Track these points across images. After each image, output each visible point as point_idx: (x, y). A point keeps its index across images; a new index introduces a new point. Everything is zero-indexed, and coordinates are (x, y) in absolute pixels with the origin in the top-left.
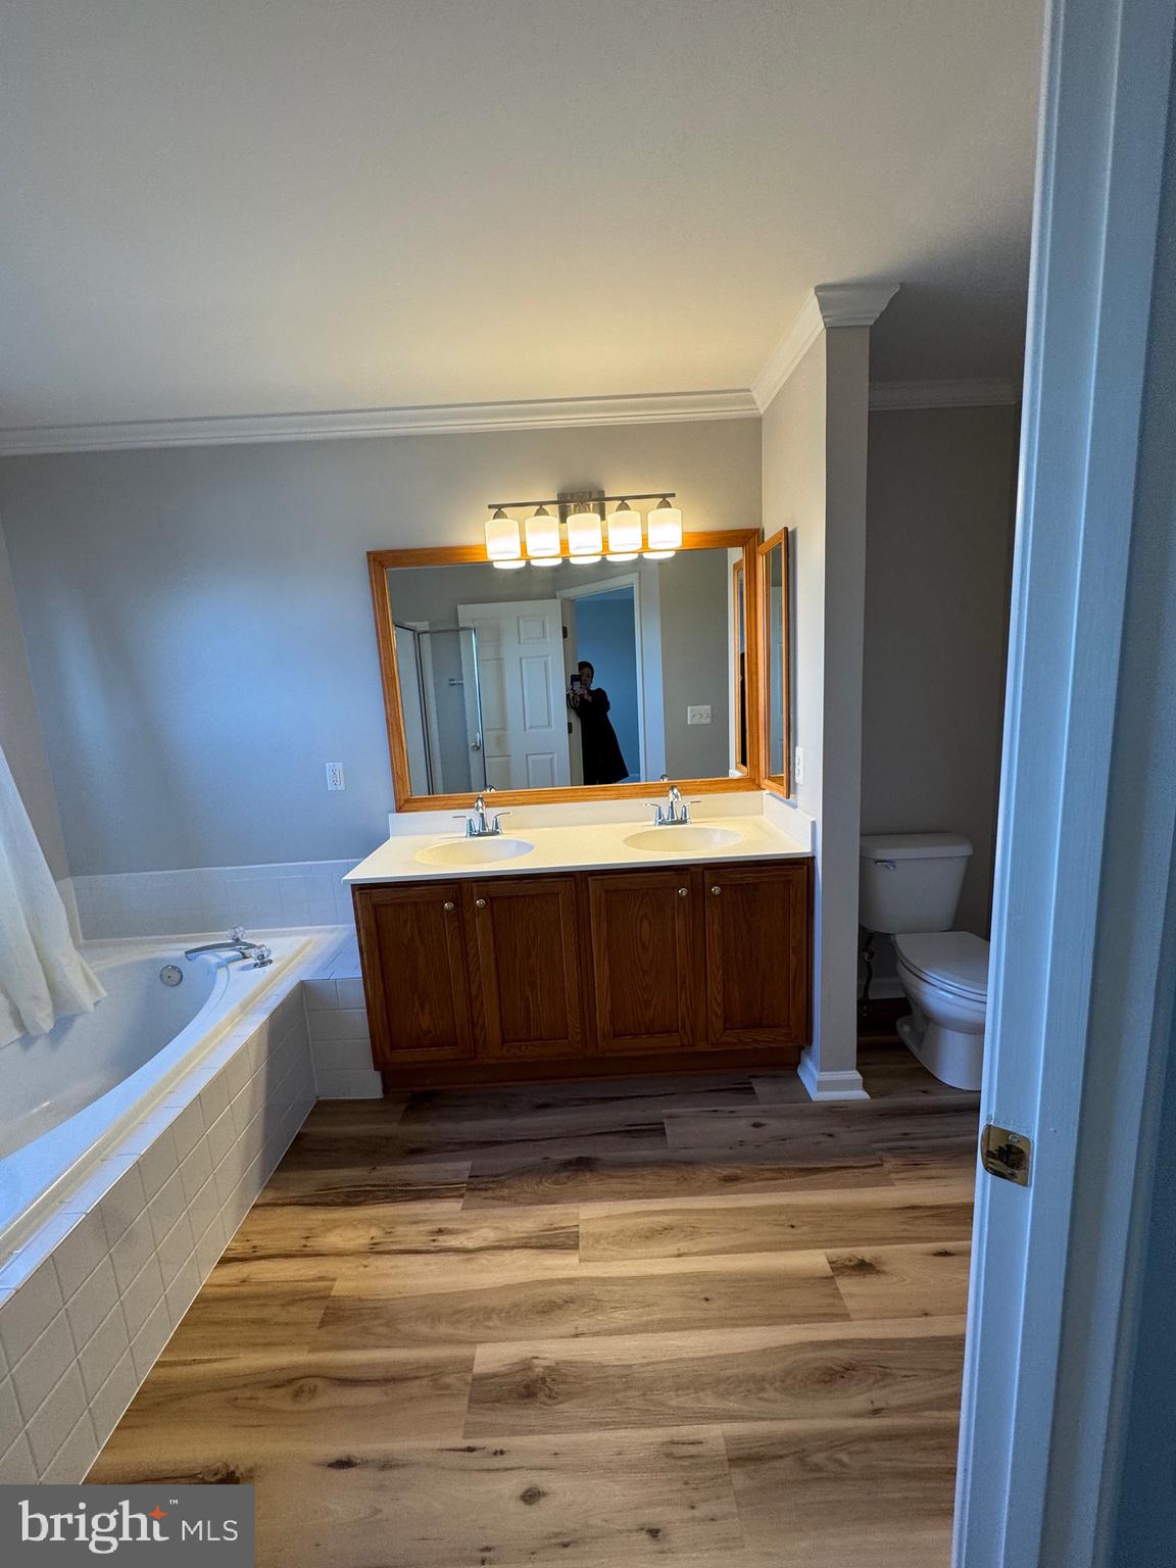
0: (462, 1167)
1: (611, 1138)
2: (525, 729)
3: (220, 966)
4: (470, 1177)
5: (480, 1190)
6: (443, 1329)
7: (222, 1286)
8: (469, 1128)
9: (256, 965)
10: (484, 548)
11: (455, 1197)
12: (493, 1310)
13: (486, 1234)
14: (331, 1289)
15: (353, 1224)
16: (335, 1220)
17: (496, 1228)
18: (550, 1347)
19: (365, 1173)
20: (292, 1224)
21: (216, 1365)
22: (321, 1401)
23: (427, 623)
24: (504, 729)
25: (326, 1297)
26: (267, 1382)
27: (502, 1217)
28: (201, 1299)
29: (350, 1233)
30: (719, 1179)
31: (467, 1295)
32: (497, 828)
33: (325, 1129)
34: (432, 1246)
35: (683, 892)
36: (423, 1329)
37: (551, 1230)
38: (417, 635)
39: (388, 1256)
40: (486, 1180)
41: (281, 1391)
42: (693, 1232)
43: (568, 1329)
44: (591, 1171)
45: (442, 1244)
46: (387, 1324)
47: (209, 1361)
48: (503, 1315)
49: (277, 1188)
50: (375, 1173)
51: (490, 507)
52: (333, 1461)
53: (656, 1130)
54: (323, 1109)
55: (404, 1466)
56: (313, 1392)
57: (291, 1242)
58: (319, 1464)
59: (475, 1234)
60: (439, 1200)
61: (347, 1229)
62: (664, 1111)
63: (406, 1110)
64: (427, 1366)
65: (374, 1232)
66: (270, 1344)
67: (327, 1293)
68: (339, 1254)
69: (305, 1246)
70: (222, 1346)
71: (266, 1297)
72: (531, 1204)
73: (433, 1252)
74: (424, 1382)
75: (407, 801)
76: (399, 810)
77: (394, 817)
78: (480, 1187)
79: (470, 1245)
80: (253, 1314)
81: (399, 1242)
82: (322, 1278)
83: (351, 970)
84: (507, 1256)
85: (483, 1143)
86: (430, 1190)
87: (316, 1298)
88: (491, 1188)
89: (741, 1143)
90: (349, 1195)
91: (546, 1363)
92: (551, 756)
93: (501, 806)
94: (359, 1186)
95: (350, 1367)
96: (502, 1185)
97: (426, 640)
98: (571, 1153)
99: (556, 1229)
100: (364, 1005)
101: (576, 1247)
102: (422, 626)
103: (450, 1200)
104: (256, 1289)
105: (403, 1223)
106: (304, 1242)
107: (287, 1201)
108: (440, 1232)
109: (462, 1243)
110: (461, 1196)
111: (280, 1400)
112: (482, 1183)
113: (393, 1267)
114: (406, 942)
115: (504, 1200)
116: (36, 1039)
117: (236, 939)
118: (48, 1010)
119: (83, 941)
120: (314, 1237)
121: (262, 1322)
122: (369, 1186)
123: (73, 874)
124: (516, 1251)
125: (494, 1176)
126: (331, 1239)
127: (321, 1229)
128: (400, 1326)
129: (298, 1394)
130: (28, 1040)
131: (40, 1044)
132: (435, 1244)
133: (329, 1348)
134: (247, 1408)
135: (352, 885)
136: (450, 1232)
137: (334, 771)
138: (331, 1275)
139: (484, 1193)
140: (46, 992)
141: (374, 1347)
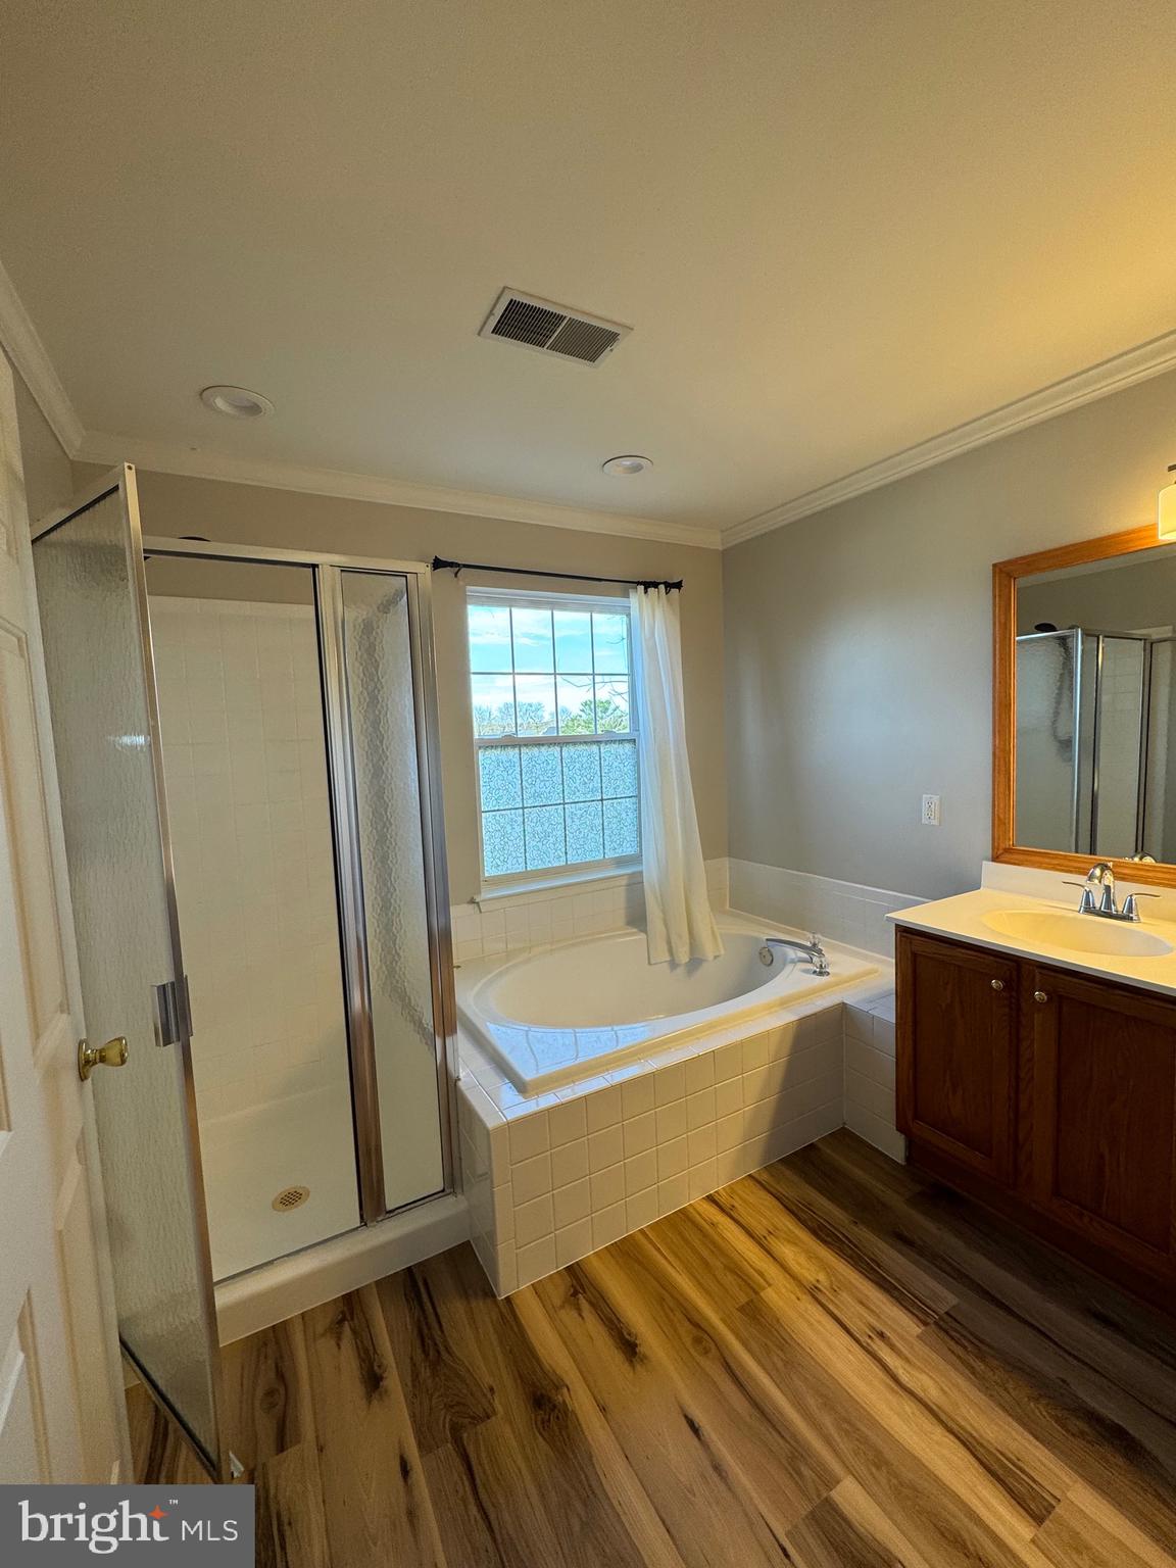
0: (947, 1298)
4: (947, 1313)
5: (951, 1337)
6: (827, 1421)
7: (700, 1215)
8: (982, 1266)
9: (815, 972)
10: (1153, 526)
11: (917, 1317)
12: (888, 1464)
14: (764, 1289)
15: (811, 1256)
16: (798, 1238)
17: (945, 1392)
19: (847, 1222)
20: (766, 1213)
21: (666, 1264)
22: (706, 1363)
23: (1170, 628)
25: (756, 1293)
26: (686, 1309)
28: (683, 1212)
29: (802, 1259)
31: (874, 1424)
32: (1130, 911)
33: (835, 1156)
34: (864, 1339)
36: (812, 1402)
37: (1014, 1464)
38: (1150, 645)
39: (821, 1308)
40: (965, 1333)
41: (690, 1326)
44: (1130, 1461)
45: (872, 1344)
46: (786, 1363)
47: (665, 1258)
48: (894, 1481)
49: (773, 1176)
50: (855, 1228)
51: (1170, 468)
52: (690, 1417)
54: (844, 1137)
55: (729, 1487)
56: (706, 1352)
57: (760, 1231)
58: (680, 1406)
59: (916, 1374)
60: (898, 1304)
61: (802, 1254)
63: (919, 1194)
64: (794, 1437)
65: (822, 1277)
66: (701, 1285)
67: (757, 1289)
68: (785, 1268)
69: (765, 1237)
70: (676, 1255)
71: (719, 1249)
72: (1005, 1410)
73: (862, 1346)
74: (783, 1444)
75: (1008, 850)
76: (996, 859)
77: (989, 867)
78: (954, 1335)
79: (904, 1378)
80: (705, 1253)
81: (837, 1306)
82: (761, 1274)
83: (888, 1013)
84: (938, 1432)
85: (988, 1293)
86: (896, 1288)
87: (752, 1288)
88: (964, 1347)
90: (821, 1227)
93: (1146, 883)
95: (741, 1365)
96: (982, 1358)
100: (894, 1055)
101: (1037, 1519)
103: (912, 1317)
104: (717, 1238)
105: (850, 1292)
106: (765, 1233)
107: (774, 1192)
108: (881, 1335)
109: (896, 1367)
110: (925, 1324)
111: (685, 1330)
112: (958, 1332)
113: (819, 1322)
114: (944, 1005)
115: (973, 1373)
116: (678, 965)
117: (814, 945)
118: (686, 948)
119: (727, 907)
120: (776, 1237)
121: (707, 1264)
122: (844, 1235)
123: (729, 856)
124: (951, 1437)
125: (976, 1338)
126: (787, 1251)
127: (784, 1236)
128: (795, 1378)
129: (697, 1341)
130: (673, 964)
131: (680, 971)
132: (869, 1341)
133: (732, 1331)
134: (666, 1314)
135: (897, 925)
136: (892, 1347)
137: (930, 803)
138: (769, 1277)
139: (953, 1344)
140: (687, 935)
141: (766, 1370)
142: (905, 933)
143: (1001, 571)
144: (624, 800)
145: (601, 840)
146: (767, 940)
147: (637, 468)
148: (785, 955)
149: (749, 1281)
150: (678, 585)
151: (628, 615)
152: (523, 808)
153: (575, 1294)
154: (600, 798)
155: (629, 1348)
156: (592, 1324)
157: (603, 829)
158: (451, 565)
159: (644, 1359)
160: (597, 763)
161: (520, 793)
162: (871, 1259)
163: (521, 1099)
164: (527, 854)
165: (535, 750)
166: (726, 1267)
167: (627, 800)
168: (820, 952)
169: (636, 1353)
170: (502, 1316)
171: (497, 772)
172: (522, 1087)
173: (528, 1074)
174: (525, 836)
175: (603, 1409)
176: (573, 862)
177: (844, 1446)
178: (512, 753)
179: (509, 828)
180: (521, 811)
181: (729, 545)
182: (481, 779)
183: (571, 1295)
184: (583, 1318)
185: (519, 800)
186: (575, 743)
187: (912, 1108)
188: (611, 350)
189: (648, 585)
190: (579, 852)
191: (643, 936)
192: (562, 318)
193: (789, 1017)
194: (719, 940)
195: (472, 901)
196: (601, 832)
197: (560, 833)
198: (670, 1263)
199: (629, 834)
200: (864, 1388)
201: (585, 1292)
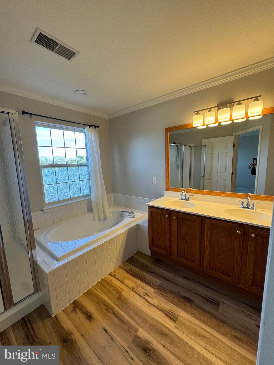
0: (158, 282)
1: (200, 297)
2: (218, 173)
3: (127, 216)
4: (159, 285)
5: (160, 290)
6: (136, 318)
7: (107, 279)
8: (165, 273)
9: (132, 218)
10: (192, 123)
11: (153, 288)
12: (148, 322)
13: (155, 302)
14: (122, 292)
15: (132, 281)
16: (129, 278)
17: (159, 302)
18: (156, 343)
19: (139, 271)
20: (123, 274)
21: (99, 293)
22: (109, 314)
23: (194, 144)
24: (211, 172)
25: (120, 293)
26: (104, 303)
27: (161, 300)
28: (103, 279)
29: (130, 283)
30: (232, 335)
31: (146, 314)
32: (189, 199)
33: (137, 257)
34: (143, 296)
35: (239, 232)
36: (132, 314)
38: (191, 148)
39: (134, 292)
41: (105, 306)
43: (163, 342)
44: (190, 304)
45: (145, 297)
46: (127, 308)
48: (149, 325)
49: (124, 265)
50: (141, 272)
51: (195, 112)
52: (105, 328)
53: (217, 304)
54: (139, 253)
55: (114, 342)
56: (109, 311)
57: (121, 278)
58: (103, 328)
59: (153, 300)
60: (150, 286)
62: (222, 300)
63: (153, 261)
64: (129, 324)
65: (134, 285)
66: (107, 296)
67: (121, 292)
68: (126, 286)
69: (122, 280)
70: (101, 290)
71: (112, 285)
72: (169, 302)
73: (143, 298)
74: (126, 326)
75: (168, 188)
76: (166, 190)
78: (160, 289)
79: (151, 302)
80: (108, 288)
81: (138, 291)
82: (121, 288)
83: (147, 225)
84: (158, 311)
85: (166, 278)
86: (149, 283)
87: (119, 292)
88: (162, 291)
89: (248, 328)
90: (134, 274)
91: (153, 346)
92: (225, 181)
93: (191, 193)
94: (137, 273)
96: (165, 292)
97: (193, 149)
98: (187, 295)
99: (172, 313)
100: (148, 233)
101: (175, 321)
102: (193, 145)
103: (152, 288)
104: (111, 283)
105: (140, 287)
107: (124, 268)
108: (147, 294)
109: (149, 300)
110: (155, 289)
111: (104, 308)
112: (161, 288)
113: (134, 296)
114: (157, 222)
115: (164, 296)
116: (101, 220)
117: (132, 212)
118: (103, 216)
119: (113, 205)
120: (124, 279)
121: (109, 290)
123: (113, 193)
124: (160, 311)
125: (164, 289)
126: (127, 282)
127: (126, 278)
128: (129, 310)
129: (107, 309)
130: (100, 220)
131: (102, 221)
132: (144, 296)
133: (115, 304)
134: (99, 305)
135: (148, 206)
136: (149, 296)
137: (154, 178)
138: (123, 289)
139: (160, 291)
140: (103, 212)
141: (122, 311)
142: (150, 207)
143: (166, 130)
144: (86, 181)
145: (80, 191)
146: (121, 212)
147: (85, 94)
148: (126, 215)
149: (119, 291)
150: (98, 127)
151: (85, 133)
152: (57, 184)
154: (79, 180)
155: (89, 317)
156: (80, 315)
157: (80, 188)
158: (29, 113)
159: (93, 319)
160: (78, 171)
161: (55, 180)
162: (145, 278)
163: (57, 262)
164: (59, 196)
165: (60, 168)
166: (113, 290)
167: (87, 180)
168: (133, 213)
169: (91, 318)
170: (54, 321)
171: (48, 174)
172: (57, 259)
173: (59, 255)
174: (58, 191)
175: (83, 336)
176: (72, 197)
177: (139, 321)
178: (53, 169)
179: (53, 189)
180: (56, 185)
181: (110, 118)
182: (43, 176)
183: (74, 309)
184: (77, 314)
185: (55, 181)
186: (71, 166)
187: (152, 244)
188: (74, 58)
189: (90, 126)
190: (74, 194)
191: (92, 214)
192: (58, 44)
193: (126, 229)
194: (111, 213)
195: (42, 210)
196: (80, 189)
197: (68, 190)
199: (87, 188)
200: (143, 307)
201: (78, 307)
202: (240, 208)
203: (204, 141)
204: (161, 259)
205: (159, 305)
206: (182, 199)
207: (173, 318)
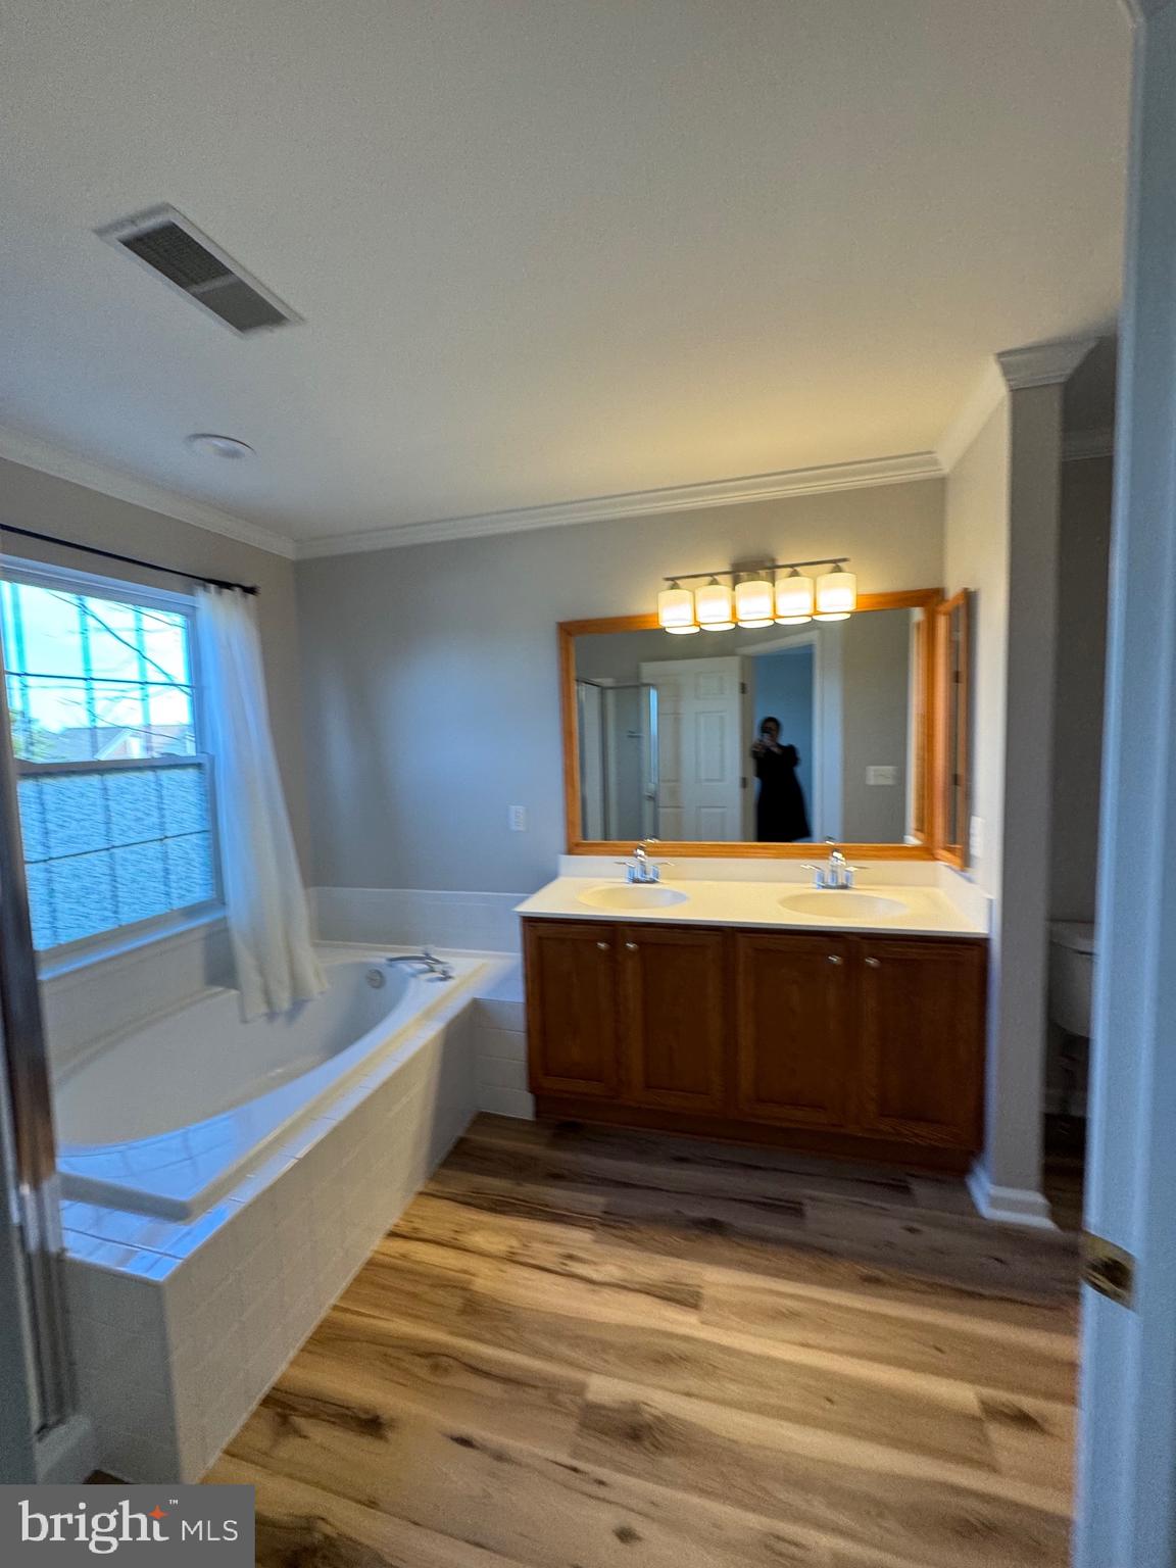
0: (596, 1201)
1: (746, 1206)
2: (698, 782)
3: (413, 975)
4: (603, 1212)
5: (612, 1227)
6: (563, 1349)
7: (387, 1255)
8: (607, 1165)
9: (439, 979)
10: (657, 615)
11: (586, 1227)
12: (611, 1345)
13: (610, 1271)
14: (471, 1283)
15: (497, 1230)
16: (481, 1222)
17: (625, 1268)
18: (661, 1398)
19: (511, 1186)
20: (446, 1217)
21: (372, 1321)
22: (451, 1380)
23: (612, 679)
24: (678, 781)
25: (467, 1290)
26: (413, 1349)
27: (629, 1259)
28: (369, 1262)
29: (493, 1238)
30: (861, 1277)
32: (656, 877)
33: (482, 1138)
34: (561, 1268)
35: (835, 959)
36: (546, 1344)
37: (675, 1284)
38: (603, 689)
39: (522, 1267)
40: (619, 1219)
41: (423, 1361)
42: (823, 1326)
43: (681, 1385)
44: (720, 1234)
45: (571, 1269)
46: (514, 1330)
47: (370, 1316)
48: (620, 1352)
49: (438, 1182)
50: (520, 1188)
51: (668, 579)
52: (456, 1435)
53: (793, 1209)
54: (483, 1120)
55: (515, 1463)
56: (446, 1371)
57: (444, 1233)
58: (445, 1435)
59: (602, 1268)
60: (572, 1226)
61: (492, 1234)
62: (809, 1192)
63: (553, 1136)
64: (545, 1380)
65: (514, 1243)
66: (417, 1317)
67: (468, 1285)
68: (482, 1254)
69: (453, 1238)
70: (377, 1306)
71: (420, 1275)
72: (658, 1253)
73: (562, 1275)
74: (539, 1393)
75: (577, 845)
77: (565, 860)
78: (611, 1223)
79: (595, 1276)
80: (408, 1286)
81: (534, 1257)
82: (465, 1272)
84: (629, 1297)
85: (620, 1183)
86: (564, 1215)
87: (458, 1288)
88: (621, 1228)
90: (496, 1203)
91: (657, 1413)
92: (721, 809)
93: (662, 856)
94: (504, 1197)
95: (482, 1359)
96: (633, 1228)
97: (610, 696)
98: (702, 1212)
99: (680, 1284)
100: (524, 1029)
101: (697, 1307)
102: (607, 682)
103: (583, 1230)
104: (416, 1267)
105: (537, 1240)
106: (453, 1235)
107: (447, 1195)
108: (571, 1257)
109: (588, 1273)
110: (594, 1229)
111: (421, 1368)
112: (615, 1221)
113: (526, 1278)
114: (564, 975)
115: (633, 1242)
116: (279, 1015)
117: (427, 954)
118: (288, 993)
120: (464, 1233)
121: (414, 1296)
122: (513, 1198)
124: (637, 1294)
125: (626, 1217)
126: (477, 1239)
127: (469, 1228)
128: (526, 1334)
129: (435, 1368)
130: (272, 1015)
131: (280, 1020)
132: (564, 1267)
133: (457, 1335)
134: (396, 1366)
135: (520, 918)
136: (580, 1260)
137: (518, 810)
138: (473, 1271)
139: (614, 1231)
140: (286, 978)
141: (501, 1346)
142: (530, 922)
143: (563, 629)
144: (192, 836)
147: (234, 454)
148: (404, 971)
149: (457, 1285)
150: (255, 591)
153: (284, 1420)
154: (160, 836)
155: (371, 1425)
156: (320, 1434)
157: (167, 874)
159: (393, 1424)
160: (155, 793)
161: (42, 840)
163: (184, 1228)
164: (57, 923)
165: (65, 781)
166: (433, 1286)
167: (199, 835)
168: (435, 959)
169: (381, 1425)
174: (51, 898)
175: (371, 1503)
176: (127, 922)
177: (579, 1356)
181: (303, 557)
183: (281, 1424)
184: (305, 1437)
189: (223, 585)
190: (136, 907)
191: (233, 992)
194: (324, 976)
196: (163, 878)
197: (107, 887)
198: (374, 1317)
199: (203, 874)
200: (575, 1304)
201: (294, 1409)
202: (812, 888)
203: (649, 670)
204: (579, 1120)
205: (629, 1278)
206: (636, 881)
207: (686, 1298)
